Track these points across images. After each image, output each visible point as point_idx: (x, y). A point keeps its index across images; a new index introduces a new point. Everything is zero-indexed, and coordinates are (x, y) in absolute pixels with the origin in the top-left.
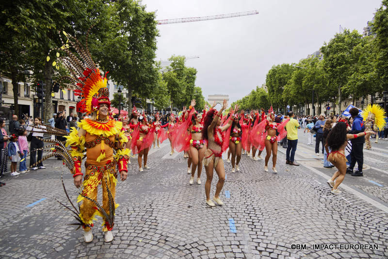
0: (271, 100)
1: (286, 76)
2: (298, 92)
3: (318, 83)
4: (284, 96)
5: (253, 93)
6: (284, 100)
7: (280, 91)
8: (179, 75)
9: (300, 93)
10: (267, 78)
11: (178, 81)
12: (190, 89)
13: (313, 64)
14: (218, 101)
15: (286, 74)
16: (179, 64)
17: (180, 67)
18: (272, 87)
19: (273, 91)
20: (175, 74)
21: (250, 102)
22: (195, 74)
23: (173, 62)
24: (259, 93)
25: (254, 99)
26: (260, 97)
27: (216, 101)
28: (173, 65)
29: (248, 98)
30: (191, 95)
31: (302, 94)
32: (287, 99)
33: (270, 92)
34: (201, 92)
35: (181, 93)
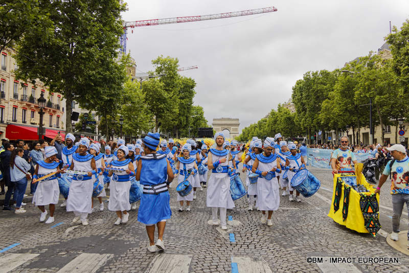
0: (301, 123)
1: (325, 87)
2: (346, 109)
3: (380, 94)
4: (322, 116)
5: (273, 114)
6: (322, 122)
7: (316, 109)
8: (167, 85)
9: (349, 111)
10: (295, 92)
11: (166, 95)
12: (186, 108)
13: (371, 65)
14: (226, 127)
15: (325, 84)
16: (169, 69)
17: (170, 74)
18: (303, 104)
19: (304, 110)
20: (162, 84)
21: (269, 126)
22: (192, 87)
23: (159, 66)
24: (282, 114)
25: (275, 122)
26: (283, 119)
27: (223, 126)
28: (159, 70)
29: (266, 121)
30: (187, 117)
31: (352, 113)
32: (328, 120)
33: (299, 112)
34: (202, 114)
35: (171, 112)
